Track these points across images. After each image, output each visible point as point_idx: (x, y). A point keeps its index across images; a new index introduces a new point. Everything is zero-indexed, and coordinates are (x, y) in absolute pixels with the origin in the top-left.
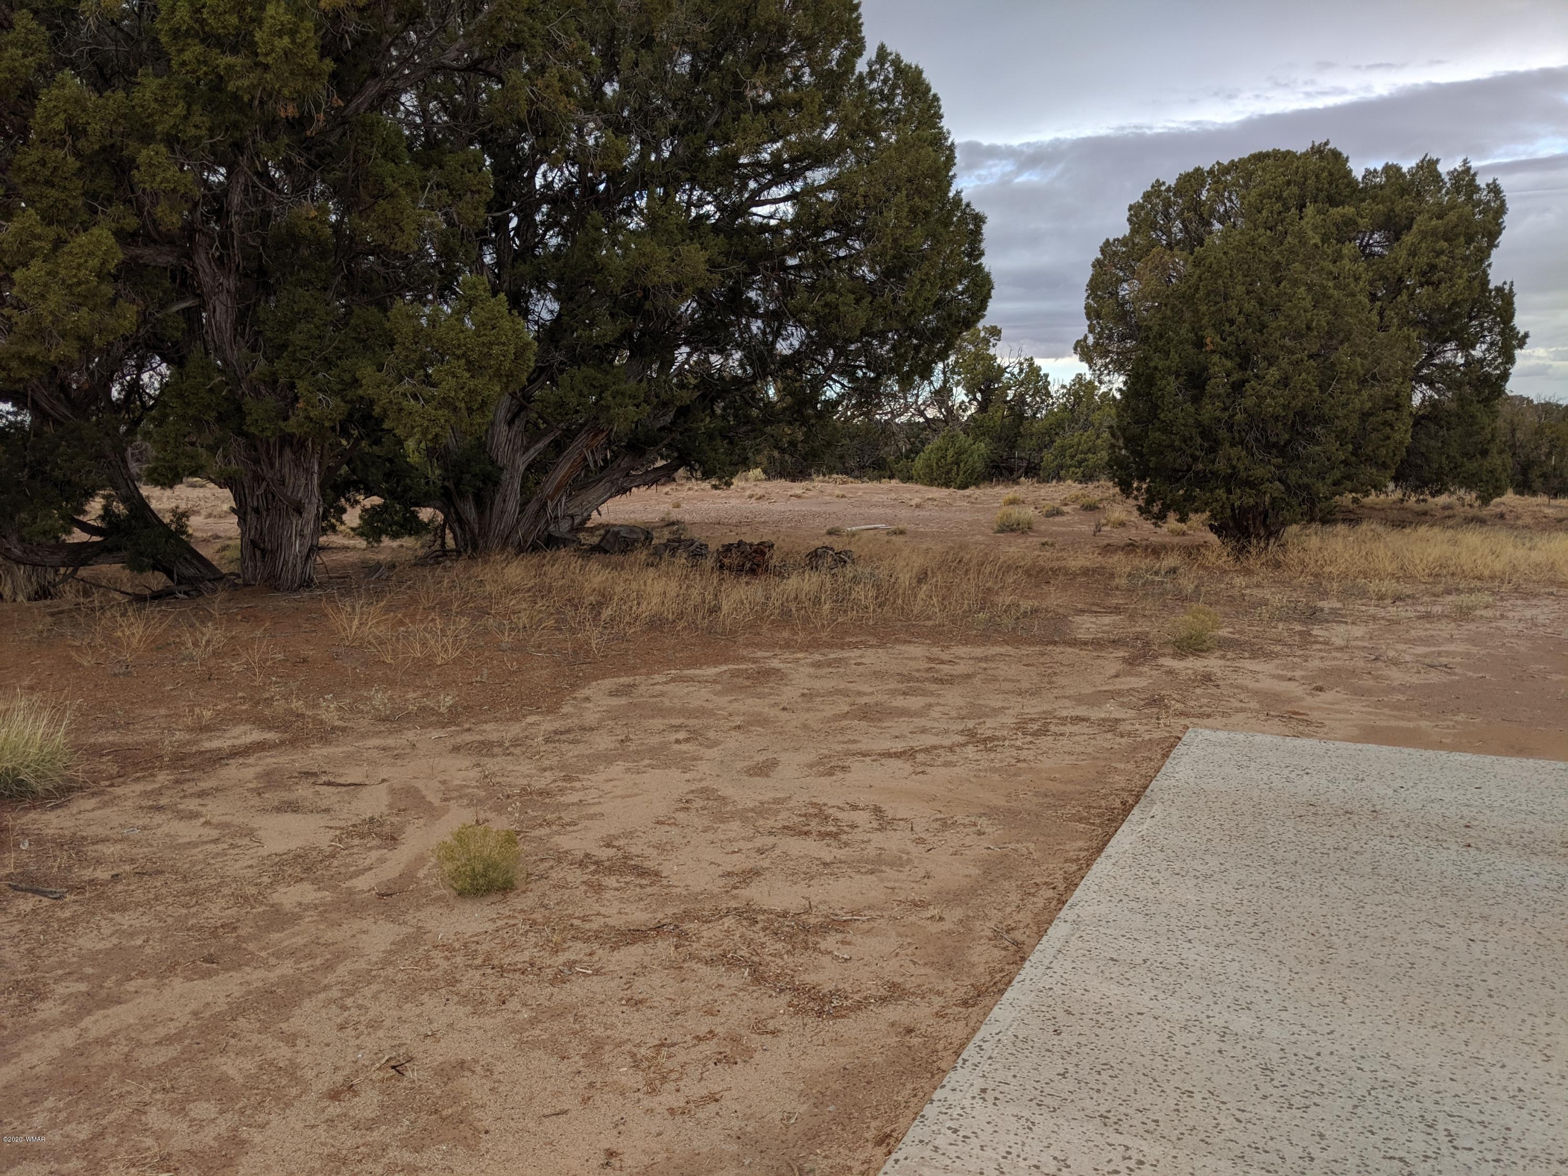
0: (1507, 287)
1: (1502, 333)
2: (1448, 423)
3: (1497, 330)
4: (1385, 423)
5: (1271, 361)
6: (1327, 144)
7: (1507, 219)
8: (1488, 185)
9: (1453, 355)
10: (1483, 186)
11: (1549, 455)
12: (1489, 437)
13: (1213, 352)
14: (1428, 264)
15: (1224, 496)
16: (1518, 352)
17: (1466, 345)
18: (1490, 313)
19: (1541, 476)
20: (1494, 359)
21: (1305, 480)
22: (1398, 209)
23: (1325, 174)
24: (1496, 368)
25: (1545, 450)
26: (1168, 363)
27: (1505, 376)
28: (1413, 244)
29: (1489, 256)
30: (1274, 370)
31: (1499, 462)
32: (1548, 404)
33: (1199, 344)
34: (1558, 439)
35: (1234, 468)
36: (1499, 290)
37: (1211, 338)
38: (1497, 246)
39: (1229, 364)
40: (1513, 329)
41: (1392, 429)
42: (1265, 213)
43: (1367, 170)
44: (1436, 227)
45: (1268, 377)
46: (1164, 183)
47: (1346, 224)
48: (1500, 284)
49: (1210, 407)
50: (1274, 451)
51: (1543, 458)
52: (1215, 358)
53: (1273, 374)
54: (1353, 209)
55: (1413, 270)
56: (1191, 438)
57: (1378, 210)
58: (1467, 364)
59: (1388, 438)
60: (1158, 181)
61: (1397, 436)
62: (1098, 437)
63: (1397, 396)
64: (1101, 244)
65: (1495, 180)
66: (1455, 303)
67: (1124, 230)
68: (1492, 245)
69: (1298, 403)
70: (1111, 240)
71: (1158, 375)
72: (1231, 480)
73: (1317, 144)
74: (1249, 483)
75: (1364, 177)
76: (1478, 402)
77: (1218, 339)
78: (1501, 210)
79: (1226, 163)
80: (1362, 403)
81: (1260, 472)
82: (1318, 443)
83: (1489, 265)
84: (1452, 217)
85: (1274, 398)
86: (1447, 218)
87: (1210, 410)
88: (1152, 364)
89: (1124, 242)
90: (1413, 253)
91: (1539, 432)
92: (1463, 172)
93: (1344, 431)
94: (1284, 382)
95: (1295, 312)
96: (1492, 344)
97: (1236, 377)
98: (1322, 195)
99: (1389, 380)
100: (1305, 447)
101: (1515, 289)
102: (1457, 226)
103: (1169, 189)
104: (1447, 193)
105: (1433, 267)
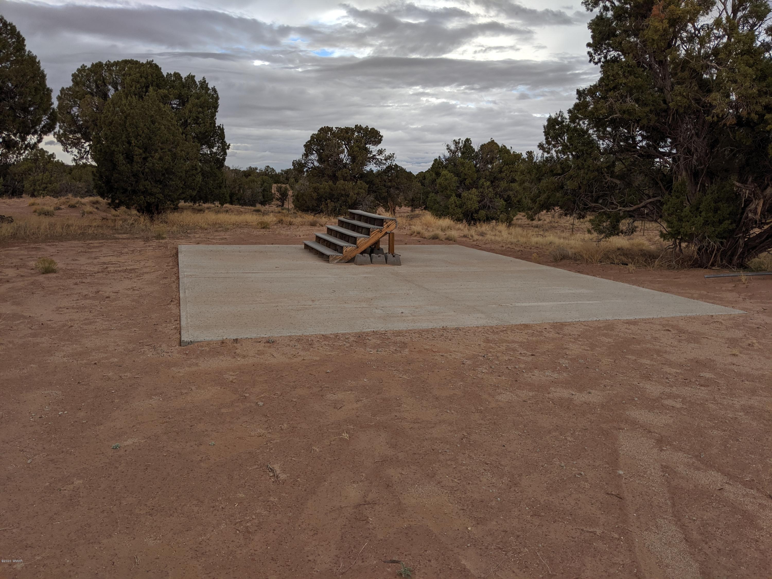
0: (221, 126)
1: (221, 143)
2: (207, 176)
3: (220, 142)
4: (193, 175)
5: (156, 151)
6: (152, 61)
7: (219, 101)
8: (212, 88)
9: (206, 150)
10: (211, 88)
11: (239, 190)
12: (221, 181)
13: (135, 146)
14: (196, 116)
15: (144, 198)
16: (227, 151)
17: (211, 147)
18: (217, 135)
19: (237, 199)
20: (220, 153)
21: (170, 193)
22: (183, 93)
23: (155, 75)
24: (221, 156)
25: (237, 188)
26: (119, 149)
27: (224, 159)
28: (190, 108)
29: (215, 115)
30: (157, 154)
31: (225, 190)
32: (236, 170)
33: (129, 143)
34: (241, 184)
35: (146, 188)
36: (219, 127)
37: (133, 141)
38: (217, 112)
39: (141, 151)
40: (225, 142)
41: (195, 176)
42: (134, 88)
43: (168, 73)
44: (197, 103)
45: (155, 157)
46: (86, 66)
47: (165, 97)
48: (219, 125)
49: (136, 166)
50: (158, 183)
51: (237, 192)
52: (136, 148)
53: (157, 156)
54: (167, 91)
55: (191, 118)
56: (129, 177)
57: (176, 92)
58: (211, 154)
59: (194, 180)
60: (83, 65)
61: (197, 179)
62: (51, 177)
63: (196, 165)
64: (60, 89)
65: (214, 87)
66: (206, 132)
67: (70, 84)
68: (216, 111)
69: (166, 166)
70: (65, 88)
71: (116, 153)
72: (145, 193)
73: (149, 61)
74: (151, 194)
75: (167, 76)
76: (217, 168)
77: (136, 142)
78: (217, 98)
79: (112, 62)
80: (186, 167)
81: (154, 190)
82: (173, 181)
83: (216, 119)
84: (202, 99)
85: (158, 164)
86: (200, 99)
87: (136, 167)
88: (112, 149)
89: (69, 89)
90: (190, 112)
91: (234, 181)
92: (203, 82)
93: (181, 177)
94: (161, 159)
95: (162, 135)
96: (219, 147)
97: (144, 156)
98: (154, 83)
99: (192, 160)
100: (168, 182)
101: (224, 127)
102: (204, 103)
103: (88, 69)
104: (199, 89)
105: (198, 118)
